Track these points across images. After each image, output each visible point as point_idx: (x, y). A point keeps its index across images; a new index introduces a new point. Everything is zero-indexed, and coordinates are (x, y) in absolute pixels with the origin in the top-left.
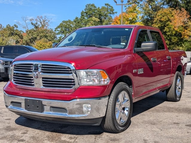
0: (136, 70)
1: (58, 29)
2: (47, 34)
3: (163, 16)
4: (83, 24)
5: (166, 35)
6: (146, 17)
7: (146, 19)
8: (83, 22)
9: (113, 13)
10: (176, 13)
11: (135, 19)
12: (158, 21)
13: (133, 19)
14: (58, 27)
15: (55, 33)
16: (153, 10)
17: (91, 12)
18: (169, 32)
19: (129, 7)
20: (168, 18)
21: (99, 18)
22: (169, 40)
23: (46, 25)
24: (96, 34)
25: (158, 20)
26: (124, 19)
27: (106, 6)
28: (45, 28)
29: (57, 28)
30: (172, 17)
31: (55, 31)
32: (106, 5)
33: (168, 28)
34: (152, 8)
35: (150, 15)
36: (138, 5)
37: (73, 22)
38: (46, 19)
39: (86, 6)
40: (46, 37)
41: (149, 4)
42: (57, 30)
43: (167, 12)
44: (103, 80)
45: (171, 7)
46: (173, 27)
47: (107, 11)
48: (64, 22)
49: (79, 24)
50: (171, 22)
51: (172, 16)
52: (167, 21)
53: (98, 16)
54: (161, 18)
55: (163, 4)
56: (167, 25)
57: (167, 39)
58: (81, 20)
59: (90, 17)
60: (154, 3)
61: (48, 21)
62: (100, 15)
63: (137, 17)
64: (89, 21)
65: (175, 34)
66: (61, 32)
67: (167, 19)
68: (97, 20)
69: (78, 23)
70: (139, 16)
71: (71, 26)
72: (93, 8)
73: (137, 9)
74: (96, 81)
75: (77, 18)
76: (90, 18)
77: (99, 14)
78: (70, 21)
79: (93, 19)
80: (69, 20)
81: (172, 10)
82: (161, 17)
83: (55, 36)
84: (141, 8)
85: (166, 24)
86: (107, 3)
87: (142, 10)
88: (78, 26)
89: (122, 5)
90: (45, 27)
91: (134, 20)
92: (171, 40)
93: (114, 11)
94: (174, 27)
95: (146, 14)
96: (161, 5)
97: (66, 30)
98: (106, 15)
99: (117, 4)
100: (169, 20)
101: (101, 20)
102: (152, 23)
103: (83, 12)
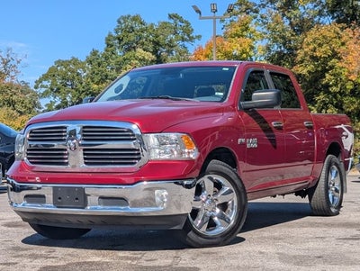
0: (243, 140)
1: (45, 83)
2: (14, 98)
3: (320, 45)
4: (112, 69)
5: (329, 93)
6: (275, 48)
7: (277, 52)
8: (113, 62)
9: (191, 39)
10: (351, 36)
11: (246, 53)
12: (308, 58)
13: (242, 54)
14: (45, 77)
15: (35, 95)
16: (294, 30)
17: (132, 37)
18: (336, 85)
19: (231, 21)
20: (333, 51)
21: (155, 52)
22: (336, 106)
23: (12, 74)
24: (169, 79)
25: (306, 54)
26: (220, 54)
27: (172, 21)
28: (8, 80)
29: (40, 81)
30: (344, 48)
31: (36, 88)
32: (170, 17)
33: (334, 75)
34: (291, 24)
35: (285, 41)
36: (255, 18)
37: (83, 63)
38: (11, 56)
39: (119, 22)
40: (11, 103)
41: (284, 15)
42: (42, 86)
43: (327, 34)
44: (186, 151)
45: (339, 22)
46: (346, 74)
47: (175, 33)
48: (60, 63)
49: (100, 68)
50: (340, 59)
51: (343, 44)
52: (331, 57)
53: (151, 47)
54: (314, 50)
55: (320, 14)
56: (332, 68)
57: (332, 104)
58: (107, 58)
59: (128, 50)
60: (295, 12)
61: (15, 62)
62: (157, 44)
63: (252, 48)
64: (127, 59)
65: (353, 92)
66: (52, 90)
67: (330, 53)
68: (149, 56)
69: (99, 64)
70: (257, 45)
71: (78, 74)
72: (137, 27)
73: (252, 26)
74: (175, 153)
75: (95, 53)
76: (130, 53)
77: (154, 42)
78: (76, 60)
79: (137, 54)
80: (73, 58)
81: (342, 29)
82: (315, 48)
83: (34, 102)
84: (264, 23)
85: (327, 65)
86: (175, 13)
87: (265, 30)
88: (97, 74)
89: (215, 18)
90: (10, 79)
91: (244, 55)
92: (341, 106)
93: (193, 35)
94: (349, 72)
95: (275, 41)
96: (315, 17)
97: (65, 85)
98: (171, 46)
99: (202, 16)
100: (335, 55)
101: (158, 57)
102: (293, 64)
103: (110, 35)
